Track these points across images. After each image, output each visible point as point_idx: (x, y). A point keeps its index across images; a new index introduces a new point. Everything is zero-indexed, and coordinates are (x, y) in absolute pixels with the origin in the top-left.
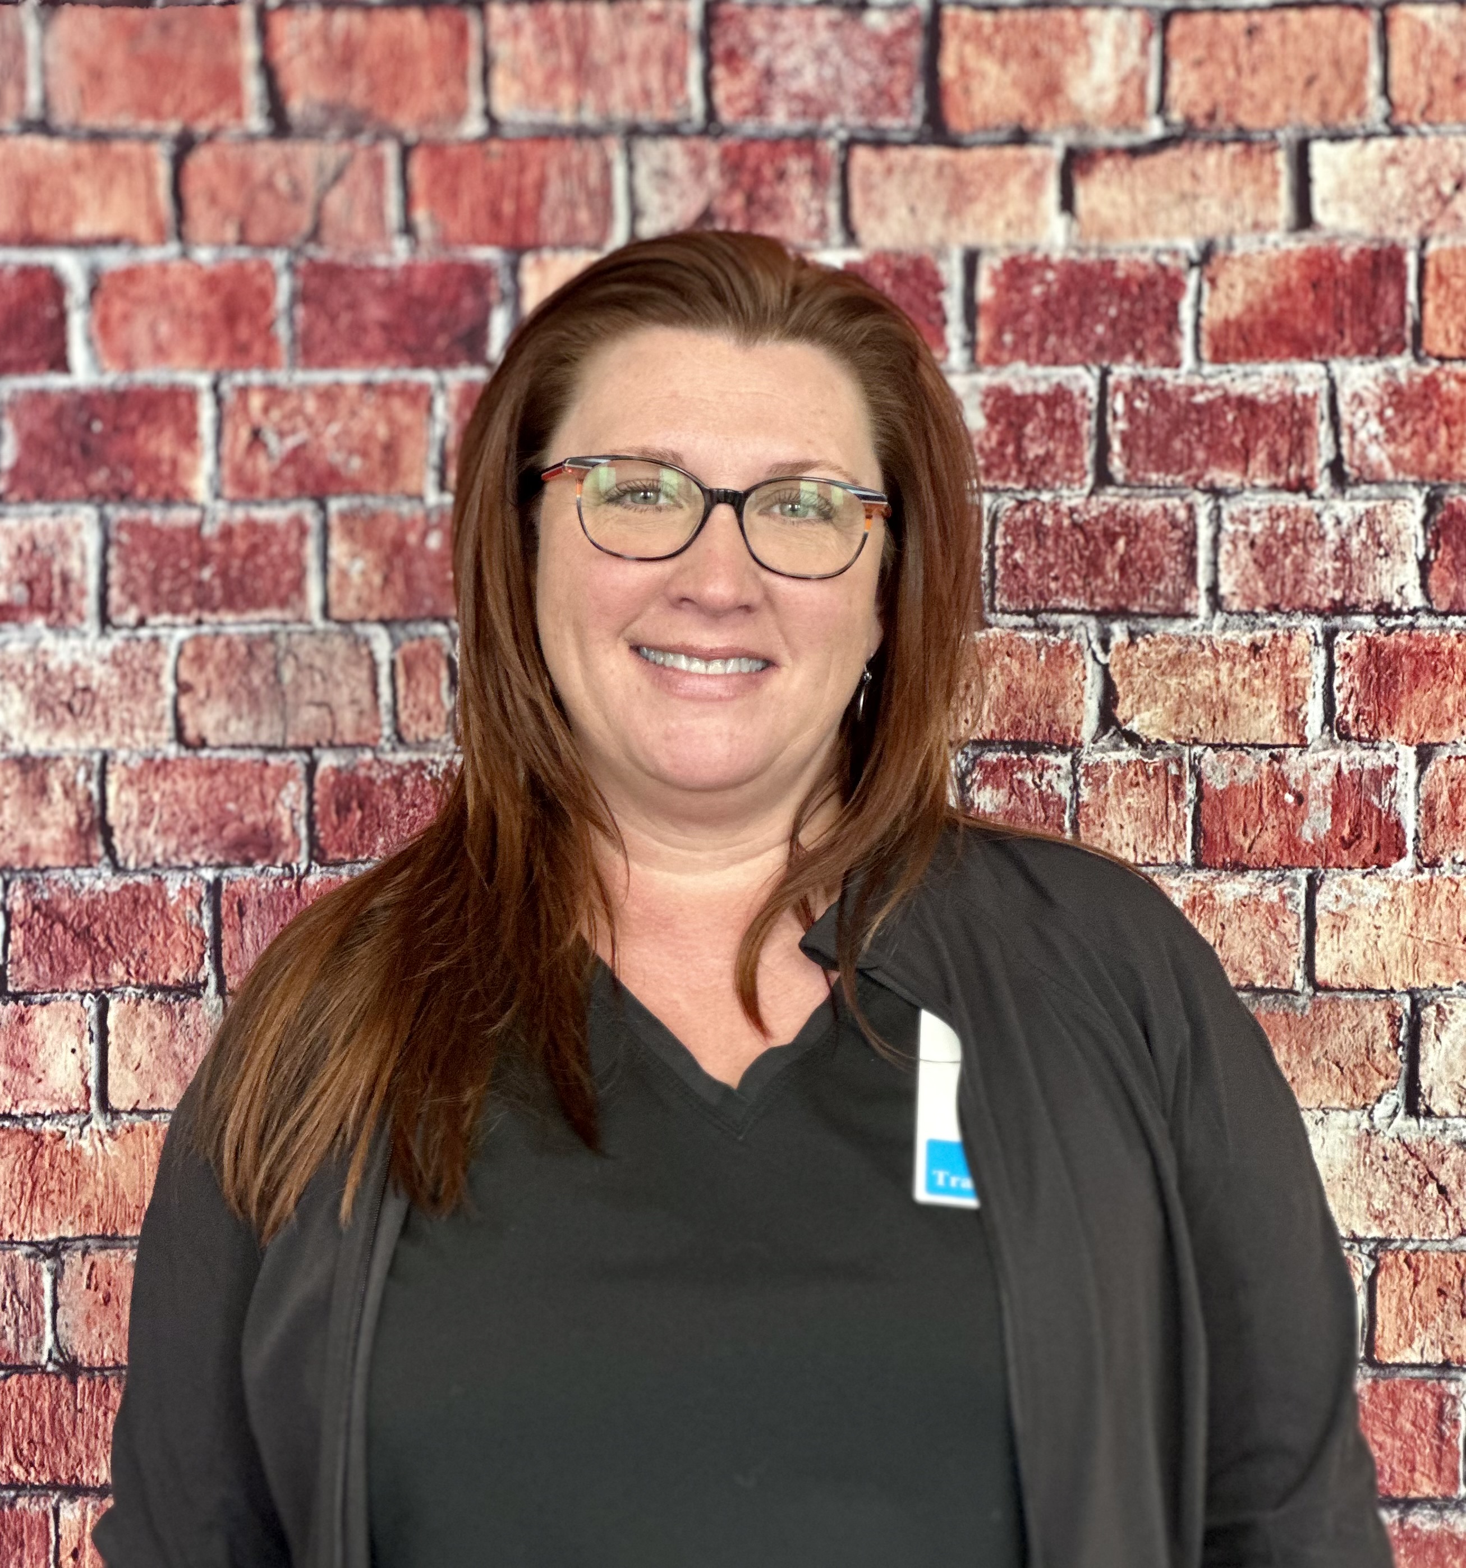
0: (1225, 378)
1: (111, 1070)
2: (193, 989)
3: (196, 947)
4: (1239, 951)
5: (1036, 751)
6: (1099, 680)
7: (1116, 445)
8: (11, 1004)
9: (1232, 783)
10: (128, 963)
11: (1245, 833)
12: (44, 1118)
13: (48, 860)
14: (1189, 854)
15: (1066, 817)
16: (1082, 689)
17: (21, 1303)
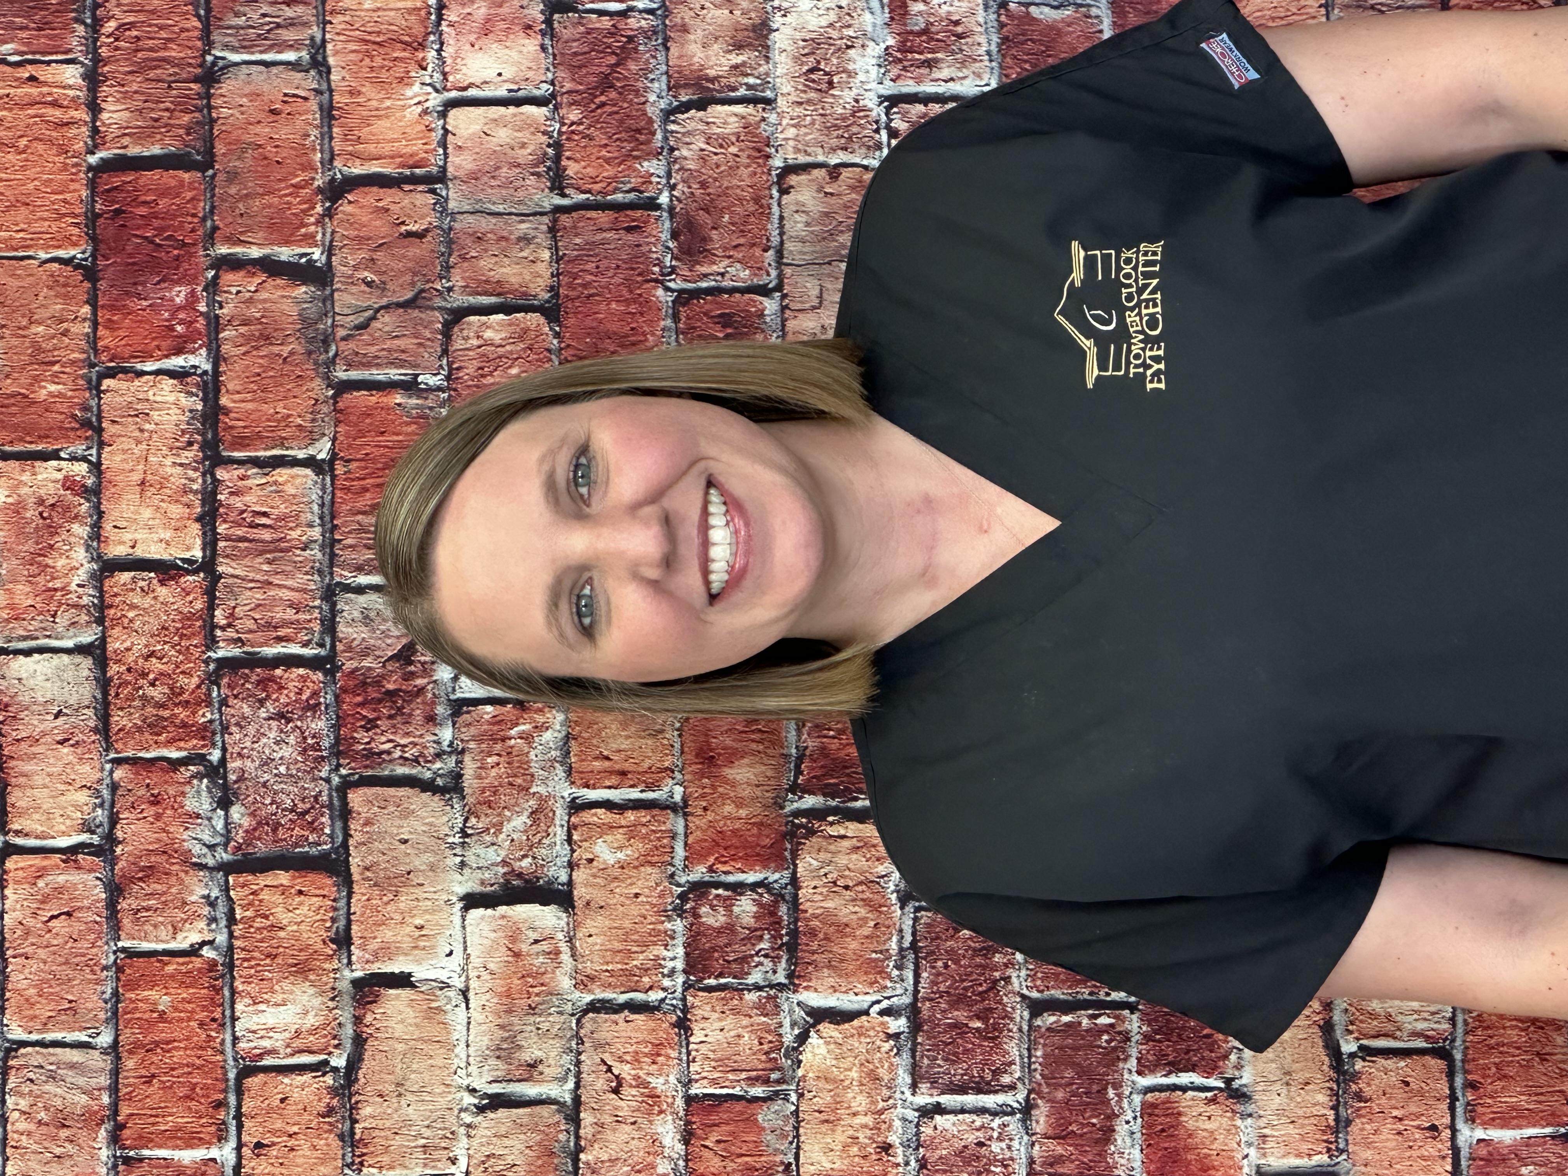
0: (1129, 1116)
1: (482, 110)
2: (558, 184)
3: (597, 187)
4: (611, 1137)
5: (788, 951)
6: (855, 1007)
7: (1066, 1019)
8: (542, 18)
9: (764, 1129)
10: (582, 124)
11: (719, 1142)
12: (439, 51)
13: (674, 51)
14: (698, 1091)
15: (730, 980)
16: (846, 992)
17: (269, 31)
